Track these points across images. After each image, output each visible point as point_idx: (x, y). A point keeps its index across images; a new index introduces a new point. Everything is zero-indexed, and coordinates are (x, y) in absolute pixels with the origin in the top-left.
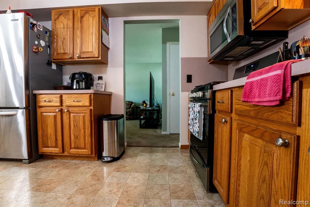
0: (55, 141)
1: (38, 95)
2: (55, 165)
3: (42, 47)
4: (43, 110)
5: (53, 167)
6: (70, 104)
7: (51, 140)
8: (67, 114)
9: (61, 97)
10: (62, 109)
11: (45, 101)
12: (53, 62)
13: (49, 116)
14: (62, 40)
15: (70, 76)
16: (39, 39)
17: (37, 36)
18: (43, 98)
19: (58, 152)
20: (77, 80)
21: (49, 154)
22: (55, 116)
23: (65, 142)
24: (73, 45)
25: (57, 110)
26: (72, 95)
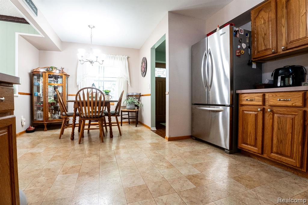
0: (254, 140)
1: (241, 95)
2: (253, 164)
3: (244, 50)
4: (244, 108)
5: (251, 165)
6: (275, 103)
7: (250, 138)
8: (270, 114)
9: (264, 95)
10: (264, 109)
11: (247, 100)
12: (254, 61)
13: (250, 114)
14: (263, 36)
15: (273, 73)
16: (240, 42)
17: (239, 41)
18: (245, 97)
19: (257, 152)
20: (281, 77)
21: (247, 151)
22: (256, 115)
23: (265, 143)
24: (277, 37)
25: (259, 109)
26: (277, 94)
